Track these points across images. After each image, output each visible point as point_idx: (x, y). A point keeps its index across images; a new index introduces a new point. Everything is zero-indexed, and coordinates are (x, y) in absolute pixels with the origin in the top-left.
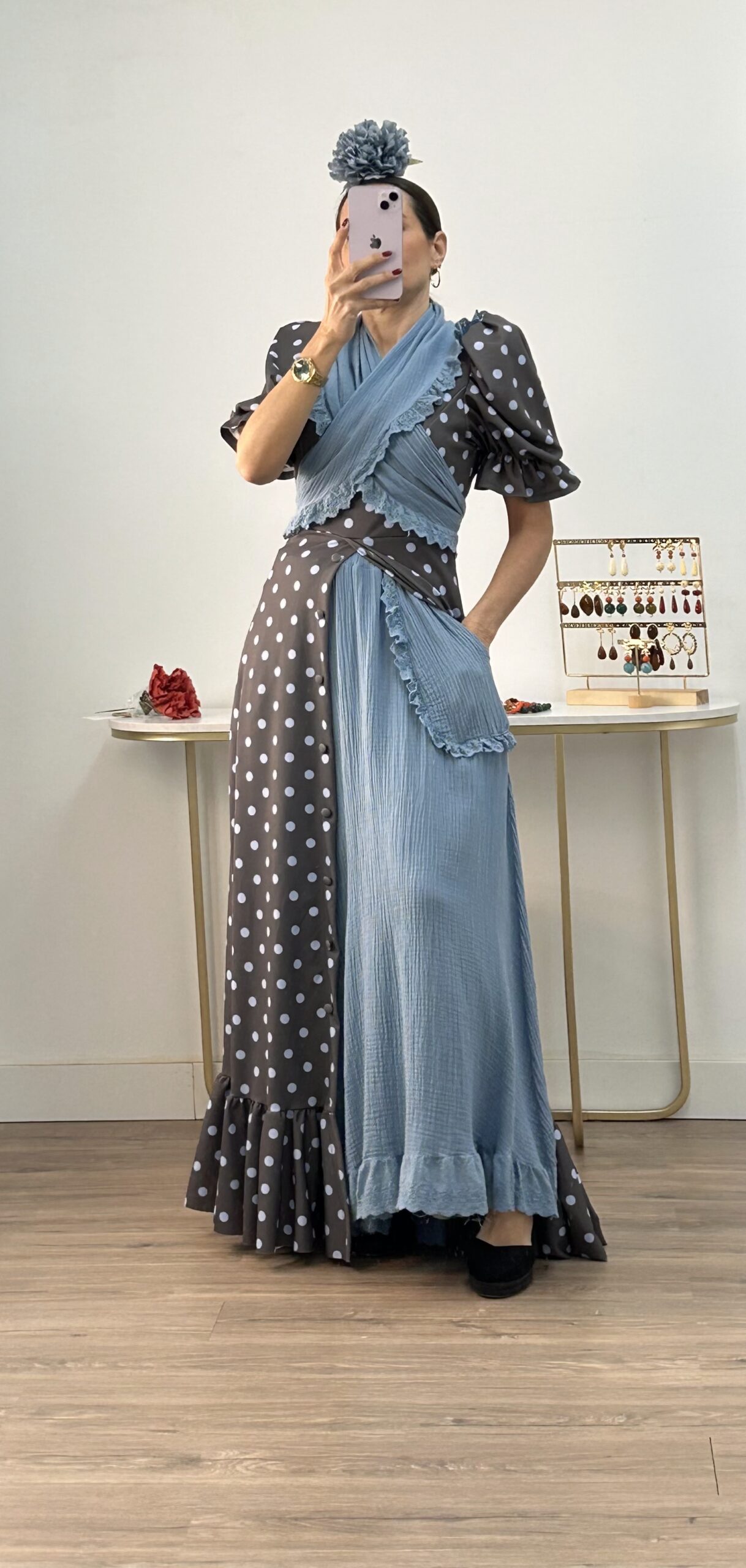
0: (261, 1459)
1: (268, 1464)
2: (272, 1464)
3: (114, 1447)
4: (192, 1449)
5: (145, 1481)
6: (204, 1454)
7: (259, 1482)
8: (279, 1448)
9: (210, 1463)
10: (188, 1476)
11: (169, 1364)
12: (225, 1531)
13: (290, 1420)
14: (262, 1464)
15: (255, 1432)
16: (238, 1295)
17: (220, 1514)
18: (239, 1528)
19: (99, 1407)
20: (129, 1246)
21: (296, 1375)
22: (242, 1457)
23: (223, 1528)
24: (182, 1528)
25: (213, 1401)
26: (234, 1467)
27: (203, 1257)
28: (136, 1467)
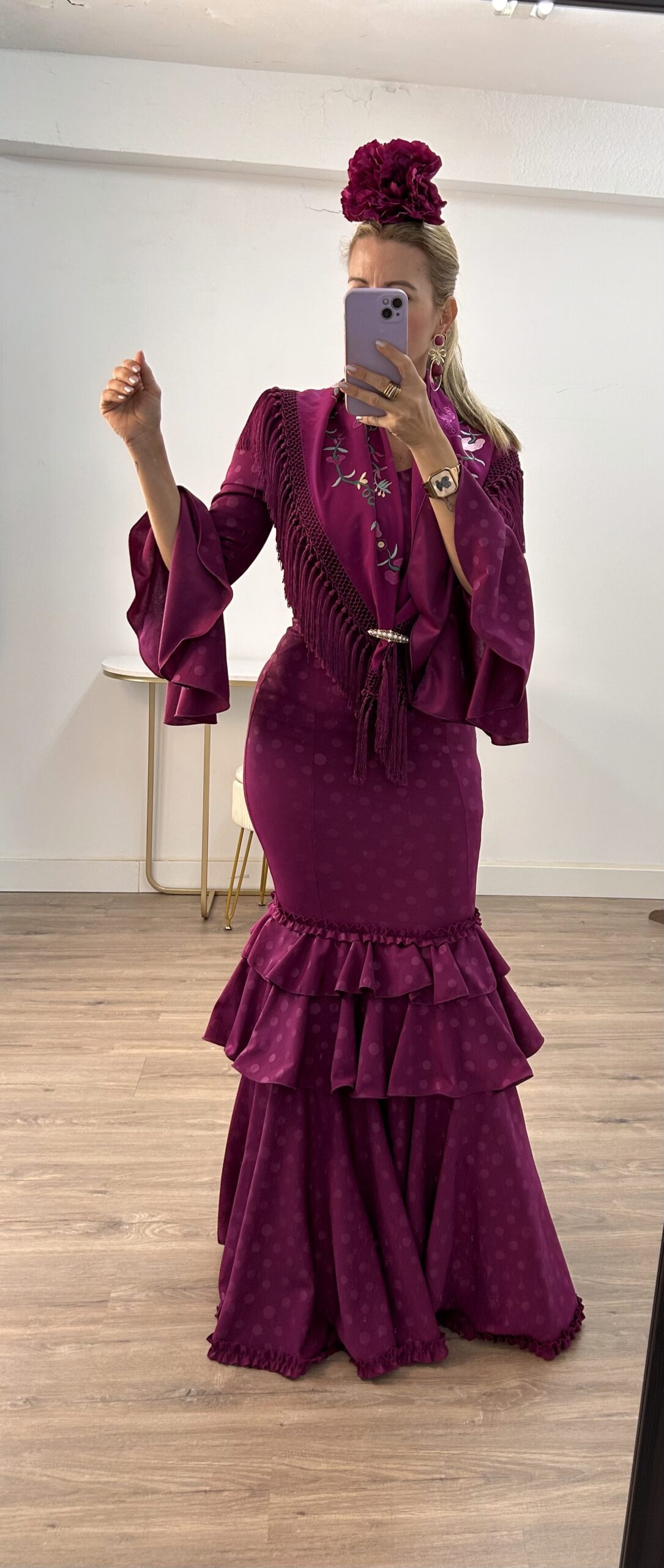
0: (164, 1222)
1: (168, 1228)
2: (170, 1228)
3: (63, 1211)
4: (117, 1212)
5: (82, 1248)
6: (124, 1217)
7: (160, 1247)
8: (177, 1211)
9: (128, 1227)
10: (112, 1241)
11: (106, 1121)
12: (133, 1304)
13: (183, 1179)
14: (164, 1227)
15: (160, 1192)
16: (156, 1051)
17: (133, 1285)
18: (144, 1301)
19: (56, 1167)
20: (89, 1004)
21: (190, 1132)
22: (150, 1220)
23: (135, 1301)
24: (103, 1302)
25: (133, 1160)
26: (144, 1230)
27: (135, 1015)
28: (76, 1232)
